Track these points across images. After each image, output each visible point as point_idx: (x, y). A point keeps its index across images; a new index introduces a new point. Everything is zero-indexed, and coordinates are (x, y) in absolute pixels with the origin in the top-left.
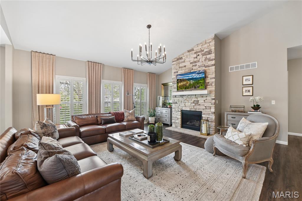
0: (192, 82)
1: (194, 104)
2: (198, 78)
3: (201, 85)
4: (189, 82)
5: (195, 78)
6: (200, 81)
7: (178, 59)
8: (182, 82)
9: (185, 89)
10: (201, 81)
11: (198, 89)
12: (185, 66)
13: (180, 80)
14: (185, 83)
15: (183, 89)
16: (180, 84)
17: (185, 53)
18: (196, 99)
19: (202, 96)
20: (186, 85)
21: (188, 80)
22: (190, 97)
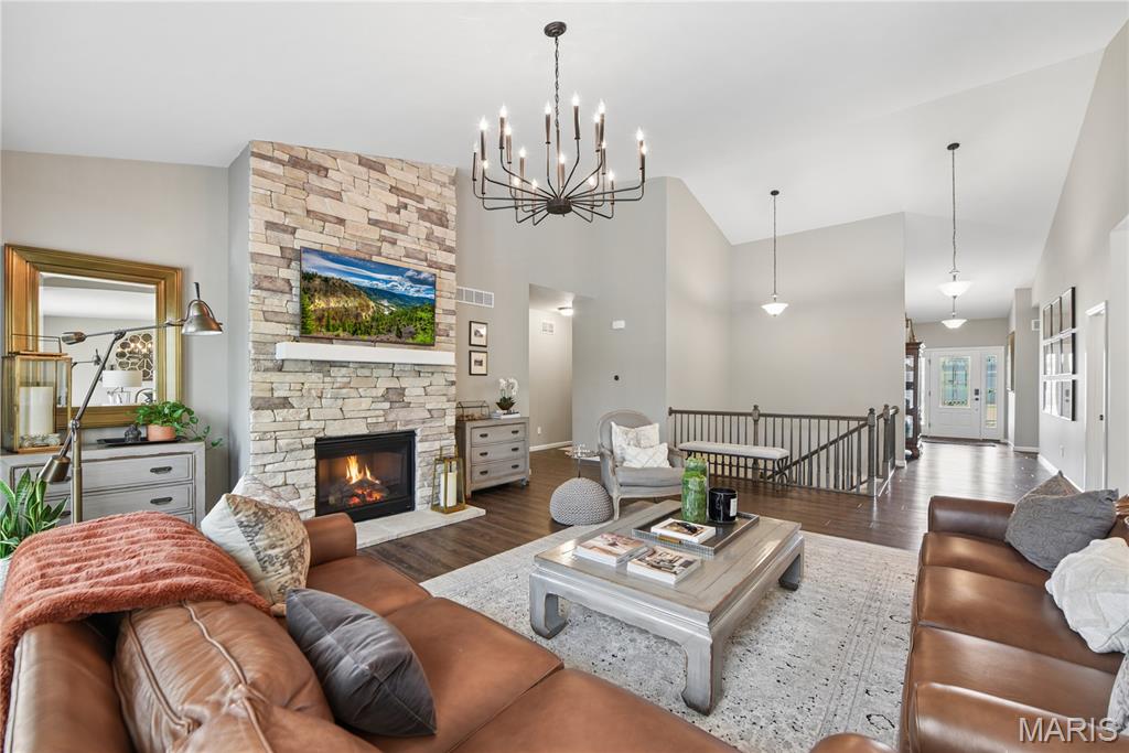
0: (387, 308)
1: (387, 405)
2: (412, 298)
3: (424, 330)
4: (372, 304)
5: (402, 297)
6: (421, 314)
7: (295, 162)
8: (333, 294)
9: (354, 333)
10: (423, 315)
11: (411, 341)
12: (341, 221)
13: (326, 280)
14: (351, 303)
15: (340, 332)
16: (320, 303)
17: (345, 156)
18: (394, 384)
19: (418, 370)
20: (358, 316)
21: (369, 296)
22: (366, 372)
